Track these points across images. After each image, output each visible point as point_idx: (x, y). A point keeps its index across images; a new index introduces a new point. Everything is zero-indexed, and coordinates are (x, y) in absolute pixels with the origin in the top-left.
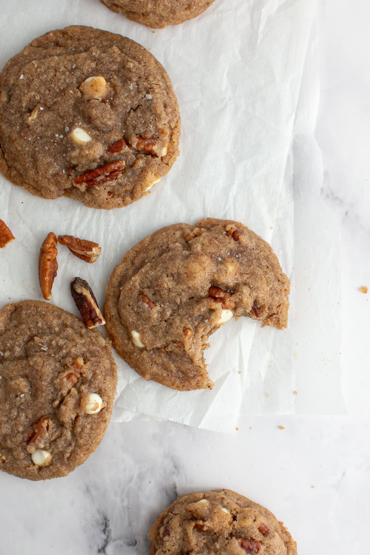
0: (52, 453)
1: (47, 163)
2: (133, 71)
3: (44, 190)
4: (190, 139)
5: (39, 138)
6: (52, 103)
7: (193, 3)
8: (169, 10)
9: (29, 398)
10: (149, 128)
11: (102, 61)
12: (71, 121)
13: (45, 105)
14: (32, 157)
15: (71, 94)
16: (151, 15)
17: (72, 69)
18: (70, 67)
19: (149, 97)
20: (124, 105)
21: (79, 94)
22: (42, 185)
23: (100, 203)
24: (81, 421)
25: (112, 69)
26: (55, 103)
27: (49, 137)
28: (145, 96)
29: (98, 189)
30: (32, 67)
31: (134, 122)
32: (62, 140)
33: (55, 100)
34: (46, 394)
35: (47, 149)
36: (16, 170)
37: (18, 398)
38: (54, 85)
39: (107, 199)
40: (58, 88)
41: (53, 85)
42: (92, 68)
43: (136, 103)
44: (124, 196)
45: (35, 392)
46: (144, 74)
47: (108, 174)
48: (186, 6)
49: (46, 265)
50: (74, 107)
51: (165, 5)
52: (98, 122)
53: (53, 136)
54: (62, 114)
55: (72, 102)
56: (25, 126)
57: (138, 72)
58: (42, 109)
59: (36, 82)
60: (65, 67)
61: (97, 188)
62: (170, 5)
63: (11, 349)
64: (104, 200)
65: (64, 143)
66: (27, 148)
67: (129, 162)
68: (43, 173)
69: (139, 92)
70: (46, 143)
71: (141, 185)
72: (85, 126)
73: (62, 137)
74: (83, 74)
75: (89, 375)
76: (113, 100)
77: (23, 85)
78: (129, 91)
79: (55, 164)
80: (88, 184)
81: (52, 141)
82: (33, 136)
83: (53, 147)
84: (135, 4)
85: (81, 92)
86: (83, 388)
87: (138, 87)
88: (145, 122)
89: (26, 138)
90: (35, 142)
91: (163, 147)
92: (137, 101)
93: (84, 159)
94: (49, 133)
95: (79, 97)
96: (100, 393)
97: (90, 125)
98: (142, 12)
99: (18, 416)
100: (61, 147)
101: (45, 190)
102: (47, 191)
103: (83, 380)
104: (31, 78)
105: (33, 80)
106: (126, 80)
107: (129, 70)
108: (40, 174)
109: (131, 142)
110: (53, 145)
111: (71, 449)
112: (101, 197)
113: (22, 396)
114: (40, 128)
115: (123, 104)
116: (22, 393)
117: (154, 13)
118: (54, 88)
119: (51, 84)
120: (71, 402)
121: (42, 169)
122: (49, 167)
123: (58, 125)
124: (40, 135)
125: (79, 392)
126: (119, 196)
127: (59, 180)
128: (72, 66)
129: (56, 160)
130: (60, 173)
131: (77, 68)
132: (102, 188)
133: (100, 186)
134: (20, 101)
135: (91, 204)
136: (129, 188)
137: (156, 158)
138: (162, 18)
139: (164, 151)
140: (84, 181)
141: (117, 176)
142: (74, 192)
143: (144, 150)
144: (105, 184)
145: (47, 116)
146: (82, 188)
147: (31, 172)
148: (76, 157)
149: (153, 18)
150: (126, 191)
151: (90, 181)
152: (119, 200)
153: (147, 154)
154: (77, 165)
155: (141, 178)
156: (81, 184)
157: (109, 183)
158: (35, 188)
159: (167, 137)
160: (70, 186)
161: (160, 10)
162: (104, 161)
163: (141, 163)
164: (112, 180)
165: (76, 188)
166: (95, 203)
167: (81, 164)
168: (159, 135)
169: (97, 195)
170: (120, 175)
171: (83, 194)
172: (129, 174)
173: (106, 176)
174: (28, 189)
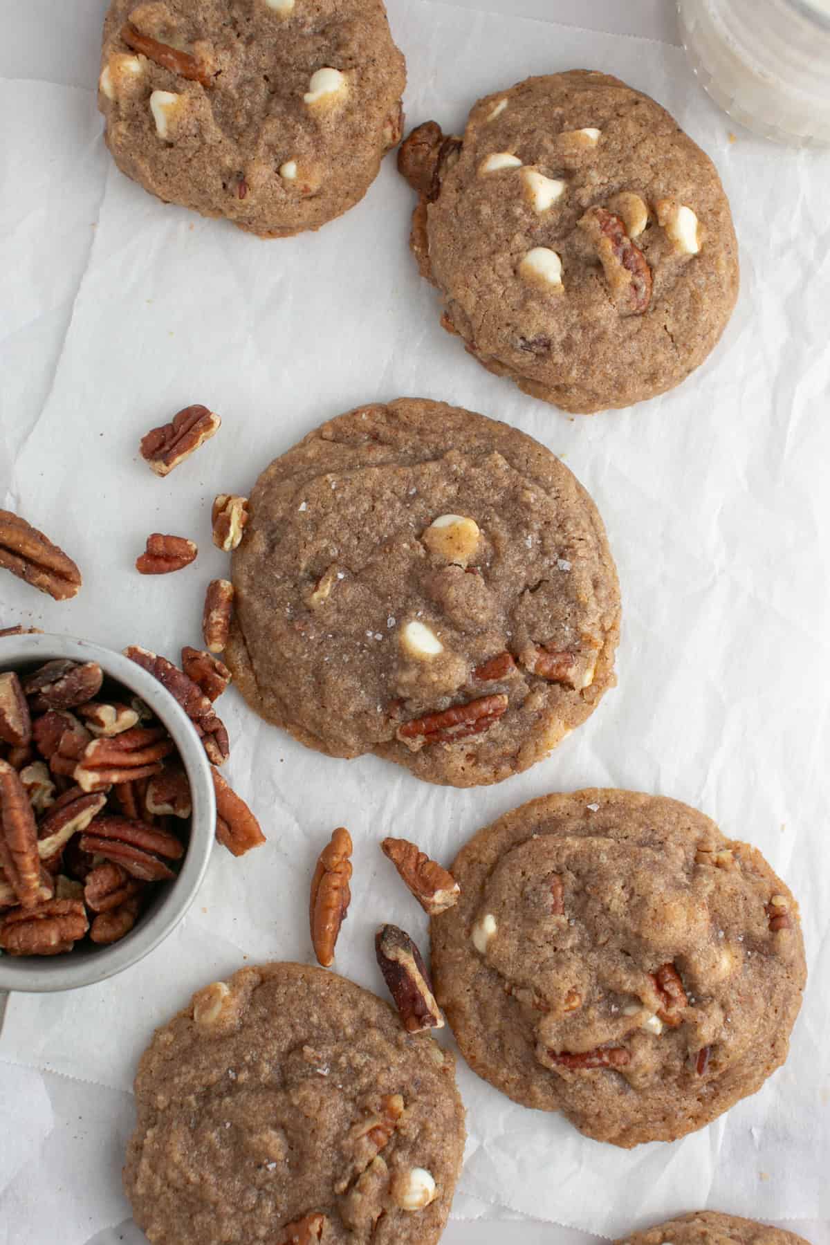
1: (346, 689)
2: (535, 509)
3: (332, 741)
4: (635, 649)
5: (331, 636)
6: (362, 566)
7: (661, 371)
8: (612, 383)
9: (284, 1170)
10: (562, 630)
11: (470, 483)
12: (401, 606)
13: (348, 568)
14: (316, 675)
15: (405, 550)
16: (574, 390)
17: (407, 495)
18: (403, 493)
19: (566, 565)
20: (513, 578)
21: (421, 552)
22: (332, 731)
23: (448, 775)
24: (392, 1223)
25: (492, 502)
26: (370, 566)
27: (351, 636)
28: (556, 563)
29: (449, 749)
30: (325, 487)
31: (531, 616)
32: (379, 643)
33: (370, 560)
34: (320, 1169)
35: (347, 660)
36: (275, 696)
37: (263, 1171)
38: (370, 528)
39: (463, 769)
40: (378, 534)
41: (367, 529)
42: (448, 497)
43: (537, 576)
44: (499, 764)
45: (298, 1158)
46: (556, 517)
47: (472, 722)
48: (646, 377)
49: (330, 899)
50: (410, 577)
51: (605, 375)
52: (458, 614)
53: (361, 635)
54: (383, 589)
55: (404, 566)
56: (303, 610)
57: (544, 512)
58: (341, 576)
59: (333, 519)
60: (393, 492)
61: (447, 747)
63: (254, 1068)
64: (457, 770)
65: (384, 650)
66: (306, 656)
67: (514, 698)
68: (336, 708)
69: (543, 552)
70: (345, 648)
71: (536, 745)
72: (430, 619)
73: (379, 637)
74: (430, 507)
75: (413, 1131)
76: (491, 567)
77: (305, 523)
78: (525, 551)
79: (362, 692)
80: (429, 739)
81: (358, 644)
82: (318, 630)
83: (361, 656)
84: (544, 367)
85: (425, 548)
86: (400, 1157)
87: (542, 543)
88: (554, 618)
89: (303, 634)
90: (322, 643)
91: (586, 669)
92: (539, 572)
93: (426, 690)
94: (353, 628)
95: (420, 558)
96: (432, 1167)
97: (441, 618)
98: (556, 383)
99: (259, 1205)
100: (376, 658)
101: (336, 742)
102: (340, 744)
103: (399, 1141)
104: (322, 511)
105: (326, 514)
106: (518, 527)
107: (527, 506)
108: (330, 710)
109: (525, 659)
110: (361, 653)
112: (452, 765)
113: (271, 1166)
114: (336, 616)
115: (509, 577)
116: (271, 1160)
117: (582, 388)
118: (368, 535)
119: (364, 525)
120: (374, 1185)
121: (334, 700)
122: (350, 698)
123: (372, 611)
124: (333, 629)
125: (391, 1164)
126: (487, 762)
127: (369, 725)
128: (408, 490)
129: (364, 683)
130: (371, 712)
131: (418, 494)
132: (456, 748)
133: (451, 743)
134: (296, 556)
135: (428, 776)
136: (510, 748)
137: (571, 691)
138: (595, 397)
139: (586, 679)
140: (420, 732)
141: (489, 725)
142: (396, 749)
143: (549, 676)
144: (465, 740)
145: (351, 592)
146: (416, 745)
147: (310, 706)
148: (410, 685)
149: (576, 398)
150: (504, 754)
151: (434, 732)
152: (488, 772)
153: (550, 682)
154: (409, 699)
155: (537, 730)
156: (414, 739)
157: (471, 737)
158: (312, 735)
159: (596, 651)
160: (389, 739)
161: (594, 383)
162: (465, 694)
163: (539, 699)
164: (478, 733)
165: (401, 743)
166: (437, 776)
167: (417, 698)
168: (581, 645)
169: (443, 761)
170: (496, 724)
171: (414, 755)
172: (513, 720)
173: (468, 727)
174: (297, 735)
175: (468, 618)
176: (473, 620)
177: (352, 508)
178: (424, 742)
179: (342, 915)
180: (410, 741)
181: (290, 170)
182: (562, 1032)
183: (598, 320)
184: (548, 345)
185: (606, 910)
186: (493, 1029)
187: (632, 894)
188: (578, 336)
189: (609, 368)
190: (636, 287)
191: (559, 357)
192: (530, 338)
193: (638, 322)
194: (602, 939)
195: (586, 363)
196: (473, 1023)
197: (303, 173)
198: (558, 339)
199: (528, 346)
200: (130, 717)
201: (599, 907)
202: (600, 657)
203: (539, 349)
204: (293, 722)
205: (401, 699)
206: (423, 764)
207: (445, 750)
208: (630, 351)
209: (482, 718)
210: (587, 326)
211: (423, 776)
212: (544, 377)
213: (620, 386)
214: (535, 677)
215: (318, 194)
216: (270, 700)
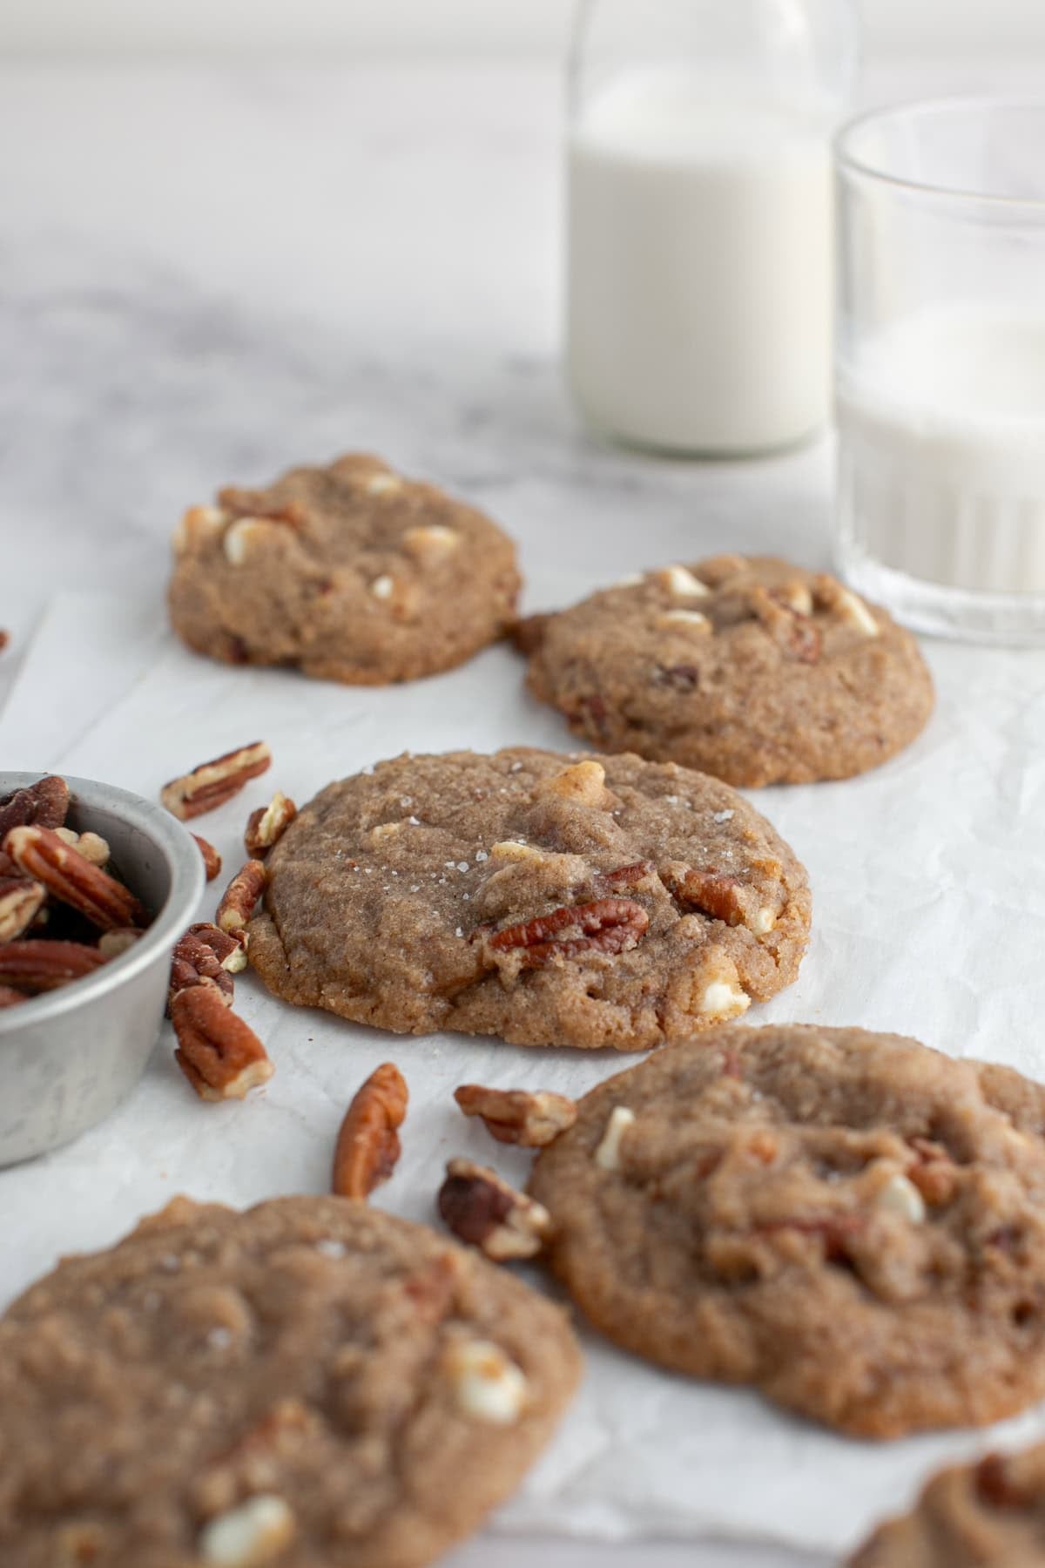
1: (412, 911)
2: (681, 779)
3: (388, 983)
5: (394, 873)
6: (445, 815)
7: (842, 720)
8: (779, 722)
9: (242, 1352)
10: (723, 858)
13: (422, 817)
14: (368, 907)
15: (504, 796)
17: (510, 772)
19: (728, 814)
20: (652, 825)
21: (526, 798)
23: (560, 1011)
25: (622, 780)
26: (454, 814)
27: (424, 872)
28: (712, 818)
29: (561, 964)
32: (462, 873)
33: (454, 808)
35: (416, 889)
36: (309, 950)
37: (200, 1354)
38: (457, 785)
39: (582, 1003)
40: (469, 789)
41: (454, 785)
43: (686, 825)
44: (637, 1005)
47: (596, 923)
48: (824, 723)
50: (509, 822)
51: (768, 709)
53: (439, 869)
54: (471, 832)
55: (503, 809)
56: (359, 850)
57: (693, 781)
58: (413, 821)
59: (408, 779)
61: (559, 962)
62: (781, 710)
63: (210, 1251)
64: (574, 1002)
65: (469, 877)
66: (358, 886)
67: (659, 921)
68: (396, 931)
69: (694, 809)
70: (414, 882)
71: (693, 976)
73: (463, 867)
74: (539, 780)
75: (486, 1308)
76: (621, 814)
77: (370, 786)
78: (668, 806)
79: (436, 912)
80: (533, 954)
81: (434, 875)
82: (378, 866)
83: (436, 886)
84: (690, 701)
85: (531, 795)
86: (459, 1333)
87: (692, 804)
88: (711, 851)
89: (356, 869)
90: (381, 879)
91: (761, 907)
92: (689, 824)
94: (427, 863)
95: (523, 802)
98: (706, 720)
99: (188, 1403)
100: (457, 886)
101: (392, 983)
102: (399, 987)
104: (395, 774)
105: (399, 776)
106: (658, 792)
107: (670, 777)
108: (386, 933)
109: (670, 871)
110: (437, 883)
111: (372, 1501)
114: (404, 853)
115: (648, 823)
116: (222, 1328)
117: (739, 723)
118: (455, 790)
119: (449, 783)
120: (405, 1352)
121: (392, 924)
122: (417, 918)
123: (455, 850)
124: (398, 867)
125: (440, 1340)
126: (620, 1002)
127: (443, 949)
128: (511, 766)
129: (439, 907)
130: (448, 935)
131: (522, 770)
132: (572, 968)
133: (566, 958)
134: (355, 814)
135: (529, 1016)
136: (654, 985)
137: (740, 927)
138: (758, 739)
139: (765, 919)
140: (518, 943)
141: (622, 941)
142: (482, 990)
143: (707, 891)
144: (584, 956)
145: (426, 834)
146: (512, 962)
147: (359, 936)
148: (504, 882)
149: (733, 740)
150: (645, 990)
151: (538, 944)
152: (622, 1015)
153: (710, 917)
154: (503, 912)
155: (695, 957)
156: (508, 951)
157: (594, 953)
158: (361, 988)
159: (773, 886)
160: (473, 965)
161: (754, 719)
162: (584, 901)
163: (695, 924)
164: (604, 950)
165: (490, 973)
166: (543, 1014)
167: (514, 901)
168: (754, 873)
169: (552, 987)
170: (630, 943)
171: (507, 991)
172: (658, 948)
173: (590, 932)
174: (335, 994)
175: (590, 836)
176: (595, 840)
177: (434, 770)
178: (524, 959)
180: (503, 956)
181: (384, 587)
183: (754, 654)
184: (692, 677)
185: (808, 1070)
187: (849, 1053)
188: (730, 669)
189: (773, 702)
190: (799, 634)
191: (706, 686)
192: (671, 663)
193: (805, 669)
194: (806, 1108)
195: (743, 694)
197: (399, 589)
198: (706, 667)
199: (668, 677)
200: (95, 845)
201: (795, 1069)
202: (784, 912)
203: (682, 681)
204: (334, 976)
205: (491, 918)
206: (523, 999)
207: (557, 969)
208: (799, 690)
209: (609, 924)
210: (741, 659)
211: (523, 1021)
212: (690, 711)
213: (789, 726)
214: (688, 904)
215: (415, 622)
216: (300, 956)
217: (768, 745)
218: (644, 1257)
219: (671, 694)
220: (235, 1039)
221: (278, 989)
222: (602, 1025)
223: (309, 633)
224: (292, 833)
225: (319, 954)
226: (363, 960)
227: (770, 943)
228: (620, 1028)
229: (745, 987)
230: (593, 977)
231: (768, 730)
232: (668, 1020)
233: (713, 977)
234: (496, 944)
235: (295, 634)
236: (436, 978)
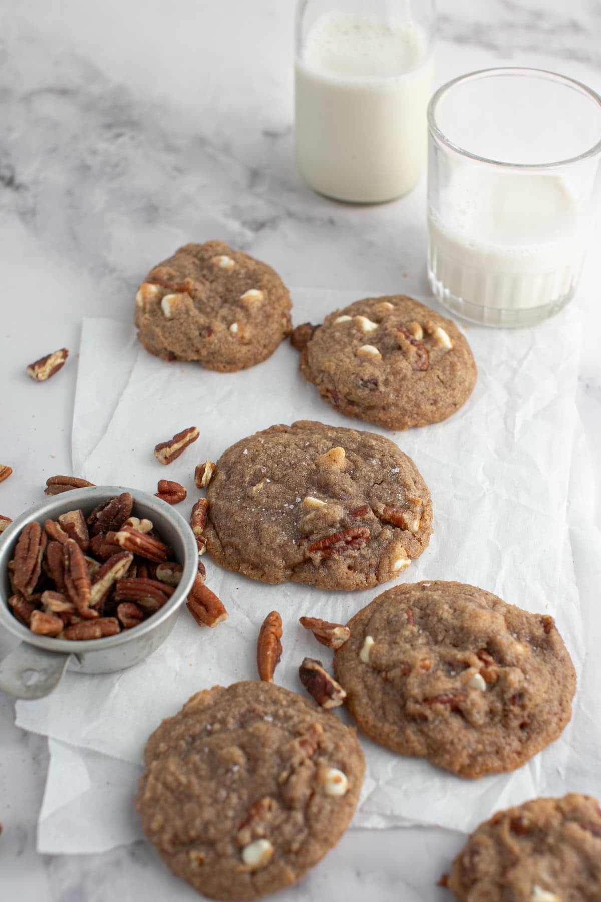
0: (274, 844)
1: (274, 532)
2: (376, 448)
3: (268, 565)
4: (443, 528)
5: (264, 509)
6: (281, 476)
7: (439, 399)
8: (413, 403)
9: (245, 774)
10: (397, 497)
11: (339, 441)
12: (304, 493)
13: (272, 478)
14: (255, 528)
15: (304, 465)
16: (393, 408)
17: (304, 447)
18: (302, 446)
19: (397, 470)
20: (367, 478)
21: (314, 466)
22: (267, 558)
23: (338, 578)
24: (317, 799)
25: (351, 448)
26: (285, 476)
27: (276, 508)
28: (390, 471)
29: (337, 558)
30: (258, 443)
31: (379, 492)
32: (292, 510)
33: (285, 472)
34: (269, 768)
35: (274, 519)
36: (233, 548)
37: (230, 775)
38: (284, 459)
39: (347, 574)
40: (289, 461)
41: (282, 459)
42: (327, 447)
43: (380, 476)
44: (368, 572)
45: (254, 761)
46: (389, 452)
47: (349, 539)
48: (432, 402)
49: (270, 638)
50: (308, 479)
51: (408, 397)
52: (337, 488)
53: (282, 507)
54: (293, 486)
55: (305, 473)
56: (248, 497)
57: (381, 450)
58: (268, 480)
59: (263, 456)
60: (296, 445)
61: (336, 556)
62: (414, 398)
63: (223, 722)
64: (343, 574)
65: (295, 512)
66: (250, 518)
67: (374, 532)
68: (269, 542)
69: (383, 466)
70: (273, 515)
71: (389, 558)
72: (321, 495)
73: (292, 506)
74: (317, 452)
75: (330, 747)
76: (353, 473)
77: (248, 460)
78: (372, 465)
79: (284, 533)
80: (325, 553)
81: (280, 511)
82: (257, 506)
83: (282, 517)
84: (375, 395)
85: (316, 465)
86: (322, 760)
87: (382, 464)
88: (392, 492)
89: (248, 509)
90: (259, 513)
91: (414, 519)
92: (382, 475)
93: (321, 521)
94: (277, 504)
95: (313, 469)
96: (344, 768)
97: (327, 495)
98: (382, 404)
99: (228, 797)
100: (291, 517)
101: (269, 566)
102: (272, 567)
103: (320, 749)
104: (257, 453)
105: (259, 454)
106: (367, 457)
107: (371, 448)
108: (265, 544)
109: (377, 508)
110: (282, 515)
111: (301, 837)
112: (340, 570)
113: (236, 768)
114: (267, 499)
115: (365, 477)
116: (236, 764)
117: (396, 406)
118: (283, 462)
119: (280, 458)
120: (305, 773)
121: (267, 539)
122: (276, 536)
123: (287, 496)
124: (265, 506)
125: (316, 764)
126: (361, 571)
127: (288, 550)
128: (304, 444)
129: (284, 529)
130: (290, 544)
131: (309, 446)
132: (341, 558)
133: (339, 555)
134: (243, 476)
135: (326, 580)
136: (374, 562)
137: (406, 531)
138: (404, 412)
139: (415, 525)
140: (319, 549)
141: (360, 544)
142: (306, 567)
143: (392, 517)
144: (346, 553)
145: (275, 488)
146: (317, 557)
147: (254, 544)
148: (311, 520)
149: (394, 412)
150: (370, 565)
151: (327, 548)
152: (362, 577)
153: (394, 526)
154: (311, 533)
155: (389, 550)
156: (316, 553)
157: (350, 552)
158: (256, 567)
159: (418, 509)
160: (301, 558)
161: (403, 403)
162: (344, 527)
163: (388, 533)
164: (353, 549)
165: (308, 561)
166: (331, 579)
167: (316, 529)
168: (409, 504)
169: (334, 568)
170: (364, 545)
171: (316, 569)
172: (375, 545)
173: (347, 542)
174: (247, 569)
175: (343, 490)
176: (345, 492)
177: (273, 451)
178: (322, 556)
179: (277, 661)
180: (314, 555)
181: (235, 327)
182: (421, 684)
183: (401, 369)
184: (376, 384)
185: (440, 620)
186: (377, 703)
187: (455, 610)
188: (391, 378)
189: (410, 394)
190: (420, 356)
191: (382, 388)
192: (366, 378)
193: (423, 373)
194: (440, 638)
195: (397, 391)
196: (365, 700)
197: (241, 329)
198: (381, 379)
199: (365, 384)
200: (147, 524)
201: (435, 619)
202: (422, 518)
203: (371, 386)
204: (244, 561)
205: (306, 536)
206: (323, 572)
207: (335, 560)
208: (421, 386)
209: (355, 538)
210: (395, 373)
211: (323, 582)
212: (375, 401)
213: (418, 406)
214: (385, 522)
215: (249, 343)
216: (229, 551)
217: (409, 414)
218: (382, 706)
219: (367, 391)
220: (212, 604)
221: (221, 563)
222: (355, 582)
223: (204, 352)
224: (217, 483)
225: (238, 551)
226: (256, 555)
227: (418, 536)
228: (361, 582)
229: (409, 556)
230: (349, 561)
231: (408, 407)
232: (380, 577)
233: (397, 558)
234: (311, 549)
235: (198, 352)
236: (286, 563)
